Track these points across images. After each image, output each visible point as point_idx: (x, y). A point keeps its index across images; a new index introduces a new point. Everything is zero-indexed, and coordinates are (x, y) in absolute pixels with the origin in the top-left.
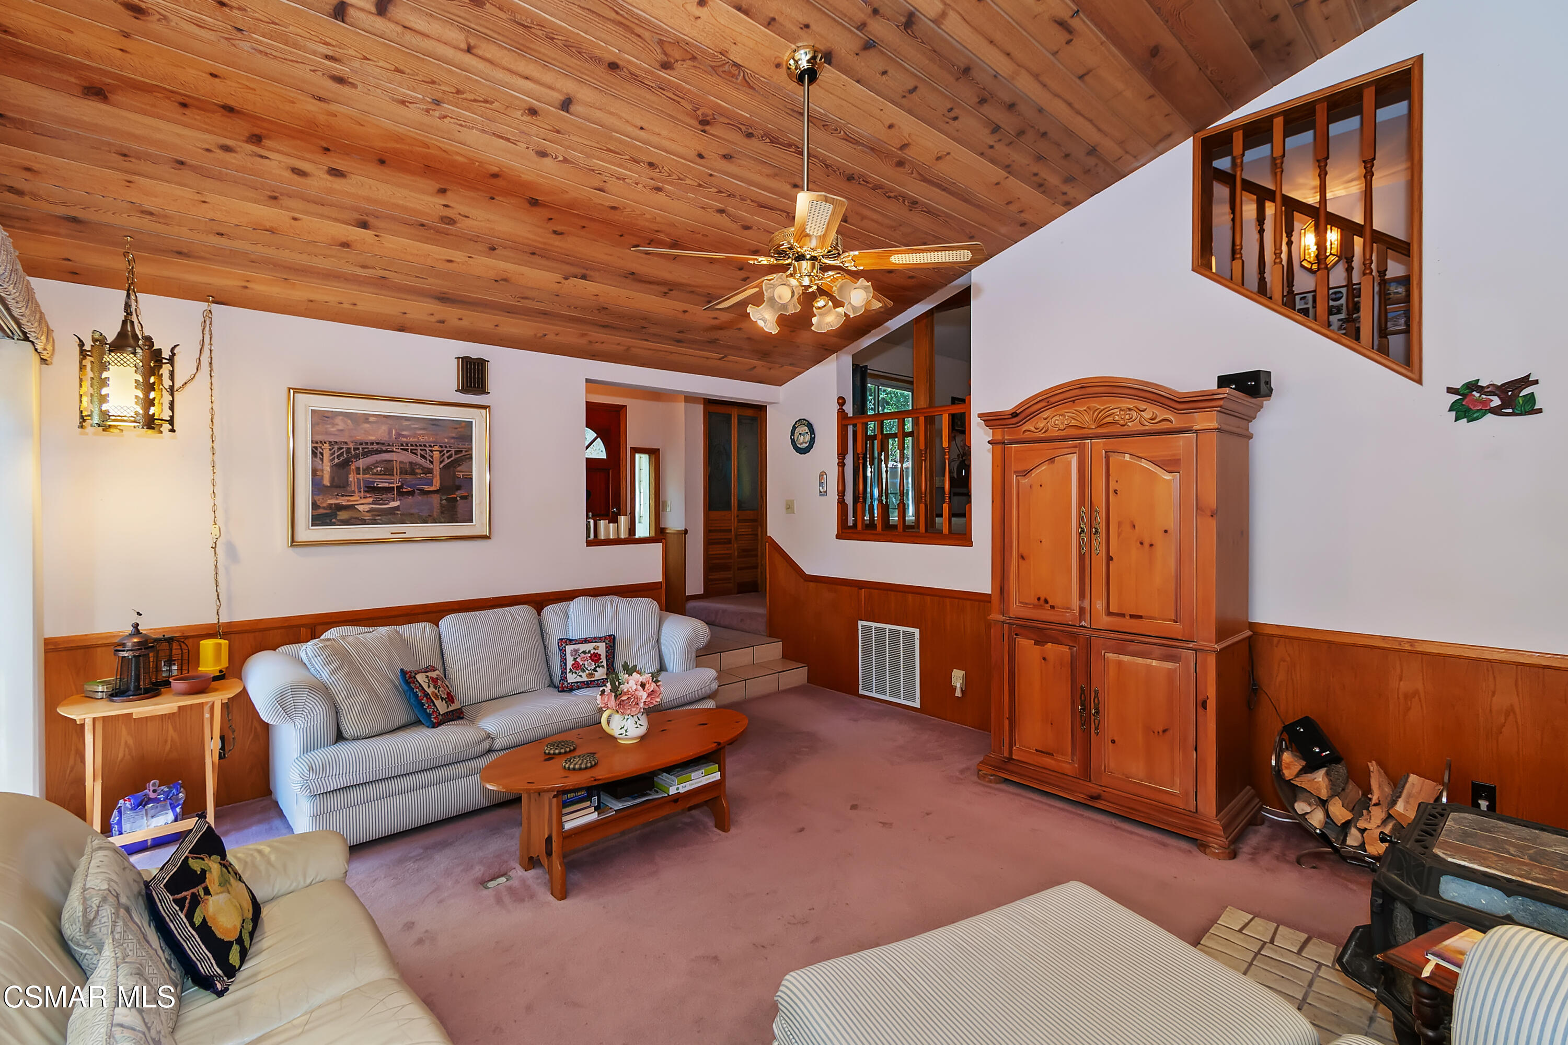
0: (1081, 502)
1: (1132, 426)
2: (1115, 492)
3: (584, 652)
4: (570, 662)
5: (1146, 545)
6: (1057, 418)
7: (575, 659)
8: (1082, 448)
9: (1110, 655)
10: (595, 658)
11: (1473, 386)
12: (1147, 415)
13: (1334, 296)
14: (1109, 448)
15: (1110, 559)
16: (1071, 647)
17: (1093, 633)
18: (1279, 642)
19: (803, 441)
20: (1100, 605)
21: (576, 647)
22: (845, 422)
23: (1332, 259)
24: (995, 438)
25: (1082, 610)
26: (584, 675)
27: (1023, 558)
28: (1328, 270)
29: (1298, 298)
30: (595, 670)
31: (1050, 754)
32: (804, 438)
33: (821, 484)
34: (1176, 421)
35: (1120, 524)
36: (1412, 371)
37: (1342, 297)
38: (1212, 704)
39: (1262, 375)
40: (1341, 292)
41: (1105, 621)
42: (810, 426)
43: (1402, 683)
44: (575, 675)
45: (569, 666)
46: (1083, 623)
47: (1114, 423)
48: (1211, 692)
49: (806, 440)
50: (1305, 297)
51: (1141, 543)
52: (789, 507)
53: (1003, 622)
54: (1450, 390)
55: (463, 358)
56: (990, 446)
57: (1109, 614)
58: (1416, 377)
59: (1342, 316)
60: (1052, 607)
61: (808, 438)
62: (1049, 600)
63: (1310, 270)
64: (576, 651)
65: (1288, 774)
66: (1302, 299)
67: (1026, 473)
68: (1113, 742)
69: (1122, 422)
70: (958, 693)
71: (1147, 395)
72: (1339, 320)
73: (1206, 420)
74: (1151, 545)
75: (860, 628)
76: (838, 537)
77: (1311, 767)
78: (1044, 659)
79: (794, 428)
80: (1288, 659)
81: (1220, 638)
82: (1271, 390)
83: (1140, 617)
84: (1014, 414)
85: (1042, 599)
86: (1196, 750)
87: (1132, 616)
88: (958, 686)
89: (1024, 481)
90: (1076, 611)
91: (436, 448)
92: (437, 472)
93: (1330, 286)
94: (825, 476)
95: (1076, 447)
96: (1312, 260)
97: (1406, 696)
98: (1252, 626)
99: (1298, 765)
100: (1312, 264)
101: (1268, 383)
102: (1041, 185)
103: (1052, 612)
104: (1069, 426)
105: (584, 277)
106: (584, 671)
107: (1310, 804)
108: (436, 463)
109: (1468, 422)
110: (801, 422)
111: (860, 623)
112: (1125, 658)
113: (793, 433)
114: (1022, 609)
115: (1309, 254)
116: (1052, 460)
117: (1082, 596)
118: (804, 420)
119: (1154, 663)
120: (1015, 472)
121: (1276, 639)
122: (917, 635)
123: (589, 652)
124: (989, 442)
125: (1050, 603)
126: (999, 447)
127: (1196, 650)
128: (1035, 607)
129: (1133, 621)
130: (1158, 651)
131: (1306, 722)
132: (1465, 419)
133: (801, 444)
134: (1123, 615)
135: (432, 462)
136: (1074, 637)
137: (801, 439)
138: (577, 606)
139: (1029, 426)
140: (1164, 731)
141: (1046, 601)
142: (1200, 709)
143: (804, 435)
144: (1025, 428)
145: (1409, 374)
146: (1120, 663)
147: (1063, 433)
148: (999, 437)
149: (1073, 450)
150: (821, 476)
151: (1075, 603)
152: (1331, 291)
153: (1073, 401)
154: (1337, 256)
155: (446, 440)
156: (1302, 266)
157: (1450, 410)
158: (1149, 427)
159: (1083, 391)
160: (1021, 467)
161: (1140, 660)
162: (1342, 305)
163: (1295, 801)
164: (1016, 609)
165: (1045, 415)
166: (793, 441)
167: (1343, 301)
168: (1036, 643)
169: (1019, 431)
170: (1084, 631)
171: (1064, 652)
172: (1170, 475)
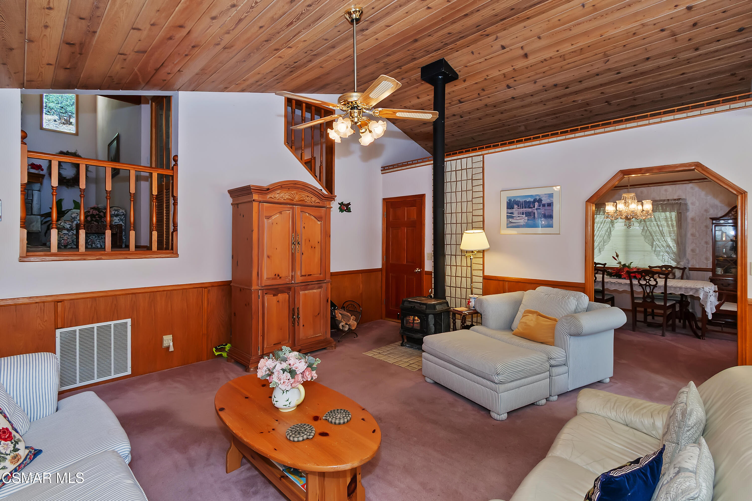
0: (292, 231)
1: (309, 203)
2: (304, 227)
5: (313, 248)
6: (283, 194)
8: (293, 209)
9: (301, 292)
12: (313, 199)
14: (301, 210)
15: (302, 254)
16: (288, 293)
17: (297, 285)
20: (298, 273)
25: (292, 276)
27: (269, 257)
31: (280, 343)
34: (321, 203)
35: (305, 239)
38: (329, 300)
41: (299, 279)
46: (293, 282)
47: (303, 200)
48: (329, 296)
53: (259, 289)
57: (302, 276)
60: (280, 278)
62: (279, 274)
67: (271, 217)
68: (303, 326)
69: (305, 201)
70: (172, 349)
73: (328, 204)
74: (315, 248)
78: (278, 301)
83: (311, 275)
84: (268, 189)
85: (277, 275)
86: (326, 317)
87: (308, 275)
89: (270, 221)
90: (290, 277)
95: (291, 208)
103: (280, 280)
104: (287, 199)
112: (306, 292)
114: (268, 281)
116: (280, 213)
117: (292, 270)
119: (315, 291)
120: (265, 216)
125: (280, 276)
126: (257, 203)
127: (325, 283)
128: (273, 279)
129: (309, 277)
130: (317, 286)
134: (306, 275)
136: (290, 289)
140: (318, 316)
141: (278, 276)
142: (327, 303)
144: (270, 196)
146: (304, 294)
147: (285, 201)
148: (257, 198)
149: (290, 209)
151: (289, 273)
153: (289, 189)
158: (313, 204)
159: (292, 185)
160: (268, 214)
161: (311, 291)
165: (279, 192)
168: (274, 295)
169: (268, 197)
170: (292, 285)
171: (286, 296)
172: (319, 223)
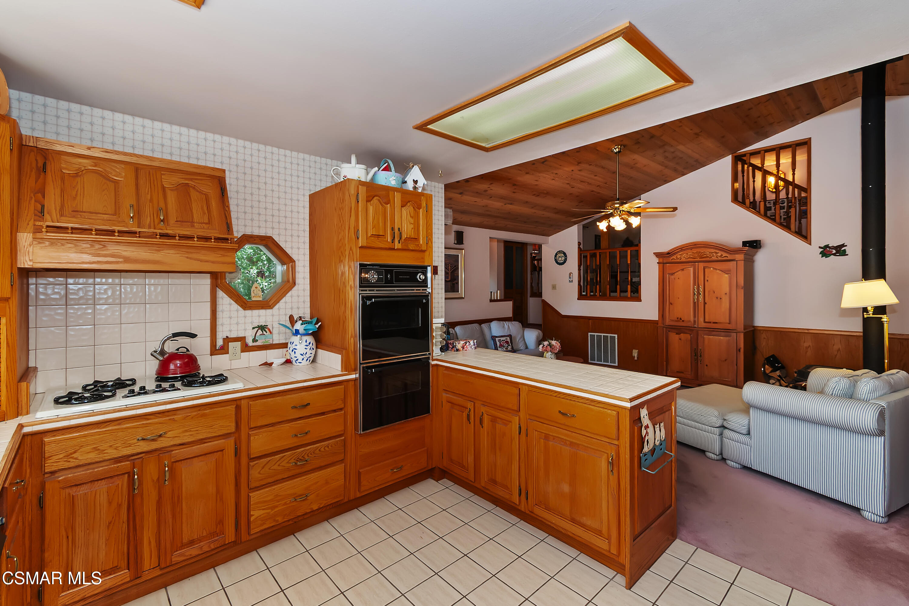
0: (694, 284)
1: (714, 258)
2: (707, 281)
3: (503, 340)
4: (498, 344)
5: (719, 299)
6: (685, 255)
7: (500, 343)
8: (694, 266)
9: (705, 336)
10: (507, 342)
11: (827, 246)
12: (719, 255)
13: (781, 202)
14: (705, 266)
15: (705, 303)
16: (691, 334)
17: (699, 329)
18: (763, 332)
19: (561, 260)
20: (701, 319)
21: (500, 338)
22: (581, 252)
23: (781, 188)
24: (660, 261)
25: (695, 321)
26: (504, 348)
27: (671, 304)
28: (779, 191)
29: (767, 202)
30: (508, 347)
31: (682, 372)
32: (562, 259)
33: (570, 278)
34: (730, 257)
35: (709, 291)
36: (807, 241)
37: (785, 203)
38: (742, 350)
39: (758, 242)
40: (784, 201)
41: (703, 325)
42: (564, 254)
43: (805, 344)
44: (501, 349)
45: (498, 345)
46: (695, 326)
47: (707, 257)
48: (742, 345)
49: (563, 259)
50: (770, 202)
51: (717, 298)
52: (554, 287)
53: (664, 327)
54: (820, 247)
55: (457, 231)
56: (658, 264)
57: (705, 322)
58: (809, 243)
59: (785, 210)
60: (683, 321)
61: (563, 258)
62: (682, 318)
63: (772, 192)
64: (500, 340)
65: (767, 372)
66: (768, 203)
67: (673, 274)
68: (707, 365)
69: (710, 257)
70: (636, 359)
71: (719, 248)
72: (784, 212)
73: (740, 257)
74: (721, 299)
75: (589, 335)
76: (578, 299)
77: (775, 370)
78: (680, 339)
79: (556, 254)
80: (766, 338)
81: (744, 329)
82: (761, 246)
83: (717, 323)
84: (668, 253)
85: (679, 319)
86: (737, 365)
87: (714, 323)
88: (636, 356)
89: (672, 277)
90: (693, 322)
91: (449, 265)
92: (450, 274)
93: (780, 198)
94: (572, 274)
95: (692, 265)
96: (772, 188)
97: (806, 347)
98: (754, 327)
99: (771, 369)
100: (773, 189)
101: (760, 244)
102: (676, 170)
103: (683, 323)
104: (689, 258)
105: (511, 204)
106: (504, 347)
107: (775, 380)
108: (450, 270)
109: (826, 258)
110: (560, 252)
111: (589, 334)
112: (712, 337)
113: (556, 256)
114: (671, 323)
115: (772, 185)
116: (683, 270)
117: (695, 316)
118: (562, 251)
119: (722, 338)
120: (668, 274)
121: (762, 331)
122: (616, 337)
123: (504, 340)
124: (657, 263)
125: (682, 320)
126: (662, 265)
127: (736, 333)
128: (676, 321)
129: (714, 324)
130: (722, 334)
131: (773, 356)
132: (825, 257)
133: (560, 261)
134: (710, 322)
135: (448, 270)
136: (692, 331)
137: (560, 259)
138: (494, 324)
139: (674, 257)
140: (726, 360)
141: (681, 319)
142: (738, 352)
143: (561, 257)
144: (672, 258)
145: (807, 242)
146: (709, 338)
147: (687, 260)
148: (661, 261)
150: (570, 274)
151: (692, 319)
152: (781, 200)
153: (691, 249)
154: (783, 187)
155: (452, 262)
156: (769, 190)
157: (820, 254)
158: (720, 258)
159: (695, 246)
160: (670, 272)
161: (716, 337)
162: (785, 206)
163: (770, 380)
164: (668, 322)
165: (680, 253)
166: (555, 260)
167: (785, 204)
168: (677, 334)
169: (670, 259)
170: (696, 328)
171: (688, 336)
172: (727, 276)
